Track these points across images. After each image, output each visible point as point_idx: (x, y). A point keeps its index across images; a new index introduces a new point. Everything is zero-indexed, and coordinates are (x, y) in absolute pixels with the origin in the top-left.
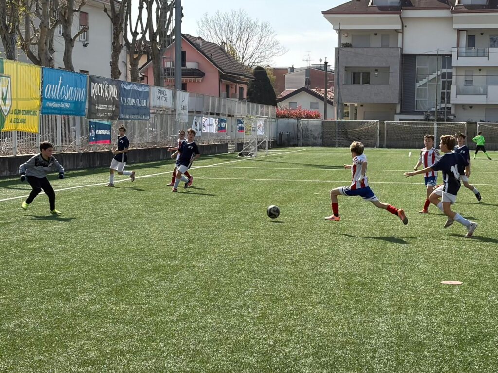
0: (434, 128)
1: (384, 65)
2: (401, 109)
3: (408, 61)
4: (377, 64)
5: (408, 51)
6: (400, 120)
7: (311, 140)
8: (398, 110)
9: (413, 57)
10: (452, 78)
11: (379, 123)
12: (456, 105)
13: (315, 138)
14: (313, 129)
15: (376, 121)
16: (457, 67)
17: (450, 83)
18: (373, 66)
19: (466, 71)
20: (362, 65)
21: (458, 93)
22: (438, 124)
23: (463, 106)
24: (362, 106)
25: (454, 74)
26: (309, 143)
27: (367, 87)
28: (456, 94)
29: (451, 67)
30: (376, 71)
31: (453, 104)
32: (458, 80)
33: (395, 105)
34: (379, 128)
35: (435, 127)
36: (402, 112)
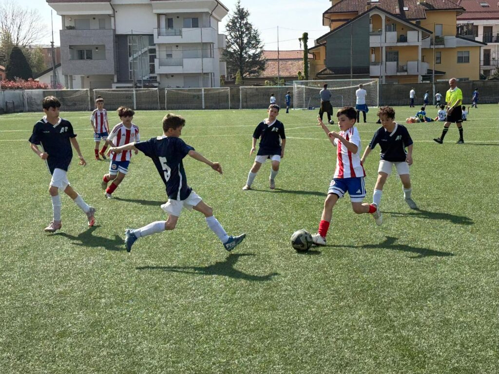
0: (133, 94)
1: (101, 43)
2: (118, 78)
3: (121, 40)
4: (95, 43)
5: (120, 31)
6: (117, 87)
7: (35, 107)
8: (115, 80)
9: (125, 36)
10: (156, 53)
11: (89, 91)
12: (160, 75)
13: (38, 105)
14: (36, 97)
15: (85, 89)
16: (159, 45)
17: (155, 57)
18: (91, 44)
19: (166, 47)
20: (83, 44)
21: (161, 65)
22: (136, 91)
23: (167, 75)
24: (88, 77)
25: (157, 49)
26: (33, 109)
27: (89, 61)
28: (159, 66)
29: (154, 45)
30: (97, 48)
31: (158, 74)
32: (161, 54)
33: (113, 76)
34: (89, 95)
35: (134, 92)
36: (119, 81)
